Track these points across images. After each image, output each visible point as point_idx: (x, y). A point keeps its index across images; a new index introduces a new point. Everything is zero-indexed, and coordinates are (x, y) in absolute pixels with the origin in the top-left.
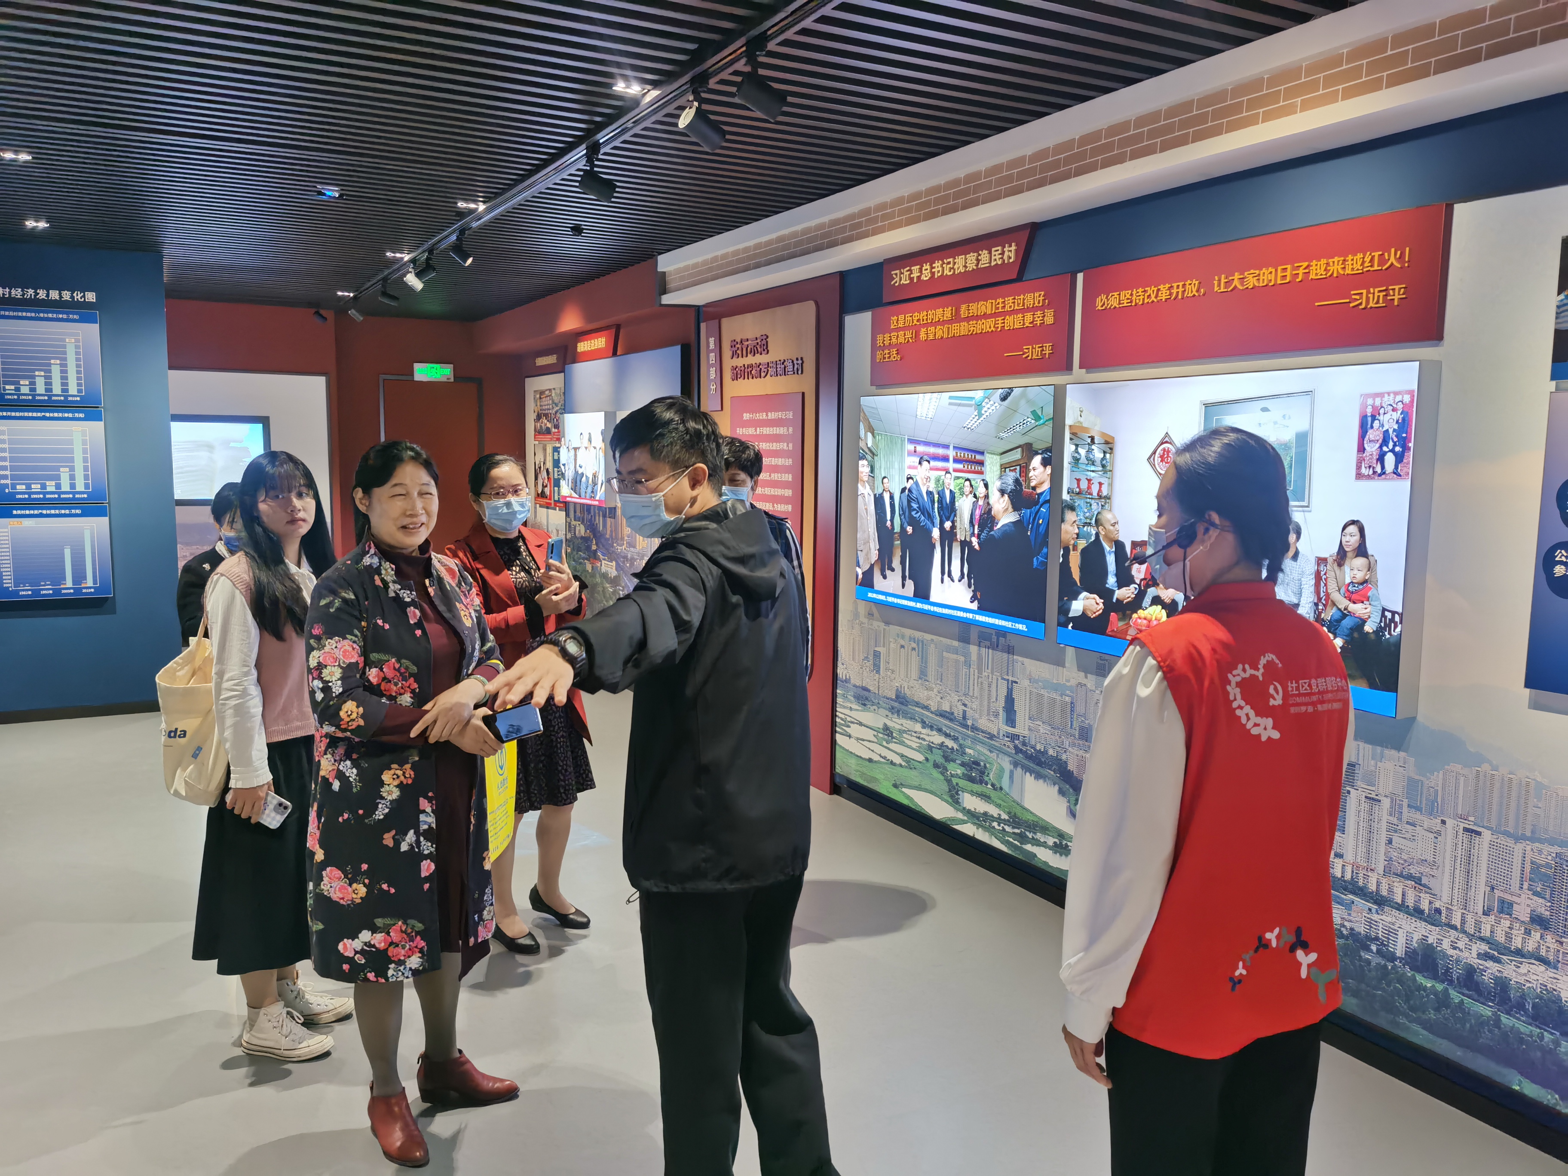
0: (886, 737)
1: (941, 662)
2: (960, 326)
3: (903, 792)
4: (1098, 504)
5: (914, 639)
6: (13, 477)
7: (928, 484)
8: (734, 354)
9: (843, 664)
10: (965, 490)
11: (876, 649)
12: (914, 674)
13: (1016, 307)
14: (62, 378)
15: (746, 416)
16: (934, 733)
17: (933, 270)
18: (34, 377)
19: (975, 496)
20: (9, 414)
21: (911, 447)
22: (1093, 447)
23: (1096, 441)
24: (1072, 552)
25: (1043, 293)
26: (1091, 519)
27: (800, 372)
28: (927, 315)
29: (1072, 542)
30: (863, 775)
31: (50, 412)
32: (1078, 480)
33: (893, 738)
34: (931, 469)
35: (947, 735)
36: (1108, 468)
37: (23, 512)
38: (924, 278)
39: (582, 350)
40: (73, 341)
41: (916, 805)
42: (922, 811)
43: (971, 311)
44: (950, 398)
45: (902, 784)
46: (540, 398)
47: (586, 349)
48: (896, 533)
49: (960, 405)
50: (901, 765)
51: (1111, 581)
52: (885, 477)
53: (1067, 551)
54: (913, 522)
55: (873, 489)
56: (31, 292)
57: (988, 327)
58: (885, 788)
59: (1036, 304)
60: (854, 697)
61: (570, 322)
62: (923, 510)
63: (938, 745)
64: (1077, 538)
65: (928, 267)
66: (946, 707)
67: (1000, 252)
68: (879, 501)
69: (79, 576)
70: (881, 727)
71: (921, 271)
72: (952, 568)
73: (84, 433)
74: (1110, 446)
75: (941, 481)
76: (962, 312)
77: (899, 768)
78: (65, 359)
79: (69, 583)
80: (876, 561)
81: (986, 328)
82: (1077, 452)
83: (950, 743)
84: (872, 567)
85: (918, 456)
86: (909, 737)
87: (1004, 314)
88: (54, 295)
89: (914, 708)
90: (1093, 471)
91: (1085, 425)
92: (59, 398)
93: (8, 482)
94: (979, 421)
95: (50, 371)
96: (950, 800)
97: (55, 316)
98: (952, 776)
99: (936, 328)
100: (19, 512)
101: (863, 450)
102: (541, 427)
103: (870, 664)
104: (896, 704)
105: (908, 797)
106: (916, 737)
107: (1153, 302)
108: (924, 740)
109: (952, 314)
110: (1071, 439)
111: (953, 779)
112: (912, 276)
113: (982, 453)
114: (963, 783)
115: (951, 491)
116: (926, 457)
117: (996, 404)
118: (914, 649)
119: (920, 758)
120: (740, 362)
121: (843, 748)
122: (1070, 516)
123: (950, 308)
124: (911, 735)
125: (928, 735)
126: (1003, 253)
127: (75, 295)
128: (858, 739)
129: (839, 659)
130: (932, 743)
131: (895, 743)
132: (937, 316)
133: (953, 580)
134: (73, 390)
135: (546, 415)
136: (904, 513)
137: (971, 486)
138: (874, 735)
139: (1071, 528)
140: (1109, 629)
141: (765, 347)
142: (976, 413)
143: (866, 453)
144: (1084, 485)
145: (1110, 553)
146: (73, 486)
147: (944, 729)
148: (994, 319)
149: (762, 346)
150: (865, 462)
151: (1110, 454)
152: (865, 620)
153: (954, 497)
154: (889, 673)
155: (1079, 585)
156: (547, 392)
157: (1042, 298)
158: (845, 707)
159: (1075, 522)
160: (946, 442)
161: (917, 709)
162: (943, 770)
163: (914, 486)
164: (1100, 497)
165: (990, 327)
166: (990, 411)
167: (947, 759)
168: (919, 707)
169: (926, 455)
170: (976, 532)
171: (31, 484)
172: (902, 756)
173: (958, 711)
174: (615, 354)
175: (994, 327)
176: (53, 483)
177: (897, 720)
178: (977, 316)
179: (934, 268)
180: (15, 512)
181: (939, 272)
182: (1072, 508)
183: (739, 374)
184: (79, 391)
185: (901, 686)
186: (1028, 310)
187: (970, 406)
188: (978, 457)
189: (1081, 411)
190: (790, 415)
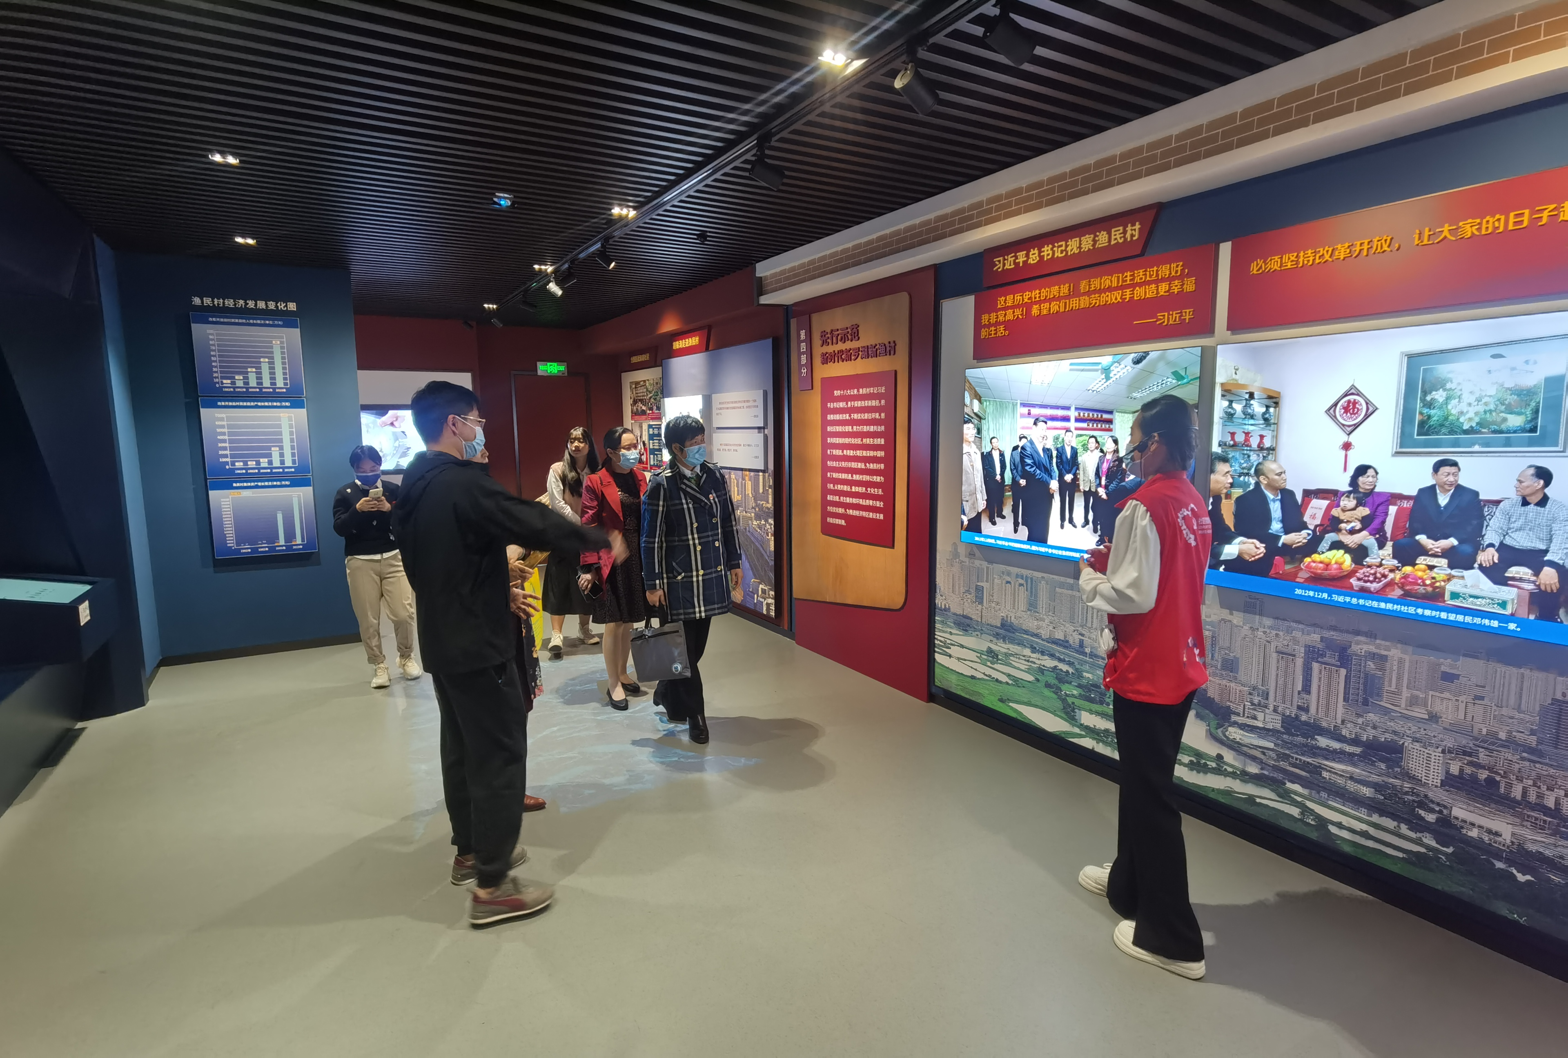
0: (990, 659)
1: (1053, 597)
2: (1079, 300)
3: (1010, 706)
4: (1258, 455)
5: (1023, 576)
6: (232, 456)
7: (1044, 441)
8: (825, 343)
9: (941, 596)
10: (1089, 446)
11: (978, 584)
12: (1022, 605)
13: (1148, 278)
14: (271, 373)
15: (837, 393)
16: (1046, 657)
17: (1042, 254)
18: (247, 373)
19: (1102, 451)
20: (227, 403)
21: (1025, 410)
22: (1252, 402)
23: (1256, 396)
24: (1224, 501)
25: (1181, 263)
26: (1249, 469)
27: (892, 352)
28: (1040, 293)
29: (1225, 491)
30: (964, 689)
31: (261, 401)
32: (1233, 434)
33: (998, 659)
34: (1048, 429)
35: (1060, 660)
36: (1272, 421)
37: (241, 484)
38: (1031, 261)
39: (678, 347)
40: (279, 342)
41: (1026, 718)
42: (1032, 724)
43: (1093, 286)
44: (1071, 364)
45: (1008, 699)
46: (636, 388)
47: (681, 346)
48: (1007, 485)
49: (1083, 370)
50: (1007, 683)
51: (1276, 526)
52: (994, 438)
53: (1217, 499)
54: (1025, 475)
55: (979, 447)
56: (241, 302)
57: (1114, 299)
58: (990, 701)
59: (1173, 274)
60: (955, 623)
61: (669, 325)
62: (1038, 464)
63: (1052, 668)
64: (1231, 487)
65: (1036, 251)
66: (1059, 635)
67: (1121, 231)
68: (987, 459)
69: (290, 535)
70: (985, 650)
71: (1027, 256)
72: (1074, 515)
73: (290, 419)
74: (1274, 400)
75: (1060, 440)
76: (1082, 288)
77: (1004, 686)
78: (273, 358)
79: (282, 541)
80: (983, 510)
81: (1111, 299)
82: (1232, 408)
83: (1064, 667)
84: (979, 515)
85: (1033, 418)
86: (1017, 660)
87: (1133, 286)
88: (261, 305)
89: (1023, 635)
90: (1252, 425)
91: (1241, 382)
92: (268, 390)
93: (228, 460)
94: (1105, 385)
95: (260, 368)
96: (1065, 717)
97: (263, 322)
98: (1067, 695)
99: (1050, 304)
100: (238, 485)
101: (968, 415)
102: (637, 409)
103: (971, 597)
104: (1002, 631)
105: (1016, 711)
106: (1025, 660)
107: (1327, 261)
108: (1034, 663)
109: (1069, 290)
110: (1223, 396)
111: (1067, 698)
112: (1017, 261)
113: (1111, 412)
114: (1078, 702)
115: (1072, 448)
116: (1042, 418)
117: (1128, 367)
118: (1021, 585)
119: (1030, 678)
120: (830, 349)
121: (943, 666)
122: (1222, 467)
123: (1067, 285)
124: (1019, 658)
125: (1039, 659)
126: (1125, 232)
127: (279, 304)
128: (959, 659)
129: (938, 591)
130: (1044, 666)
131: (1000, 664)
132: (1052, 293)
133: (1075, 526)
134: (280, 383)
135: (641, 400)
136: (1016, 468)
137: (1097, 442)
138: (977, 657)
139: (1223, 478)
140: (1272, 572)
141: (856, 334)
142: (1103, 376)
143: (972, 418)
144: (1240, 438)
145: (1274, 501)
146: (282, 462)
147: (1057, 655)
148: (1120, 292)
149: (854, 333)
150: (971, 425)
151: (1275, 408)
152: (967, 560)
153: (1077, 453)
154: (993, 605)
155: (1233, 530)
156: (642, 383)
157: (1179, 268)
158: (944, 632)
159: (1228, 472)
160: (1066, 404)
161: (1025, 636)
162: (1057, 690)
163: (1028, 444)
164: (1261, 448)
165: (1116, 299)
166: (1121, 374)
167: (1061, 680)
168: (1028, 635)
169: (1042, 416)
170: (1103, 482)
171: (247, 461)
172: (1009, 675)
173: (1074, 639)
174: (707, 349)
175: (1121, 298)
176: (266, 460)
177: (1003, 645)
178: (1100, 289)
179: (1044, 251)
180: (234, 485)
181: (1048, 255)
182: (1225, 460)
183: (827, 359)
184: (286, 384)
185: (1007, 617)
186: (1163, 280)
187: (1097, 370)
188: (1105, 416)
189: (1237, 369)
190: (883, 390)
